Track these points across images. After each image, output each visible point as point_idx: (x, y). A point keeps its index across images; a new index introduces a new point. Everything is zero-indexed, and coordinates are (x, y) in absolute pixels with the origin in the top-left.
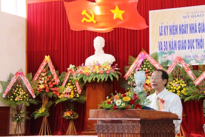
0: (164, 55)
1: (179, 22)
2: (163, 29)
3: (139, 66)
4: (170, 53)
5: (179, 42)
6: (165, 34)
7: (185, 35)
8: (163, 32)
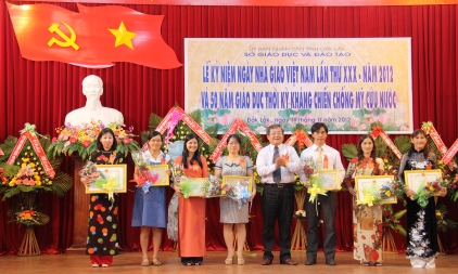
0: (210, 116)
1: (239, 61)
2: (209, 71)
3: (170, 131)
4: (222, 113)
5: (237, 94)
6: (213, 80)
7: (248, 85)
8: (209, 77)
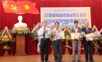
1: (53, 12)
3: (38, 28)
4: (49, 24)
5: (52, 20)
6: (47, 17)
7: (55, 18)
